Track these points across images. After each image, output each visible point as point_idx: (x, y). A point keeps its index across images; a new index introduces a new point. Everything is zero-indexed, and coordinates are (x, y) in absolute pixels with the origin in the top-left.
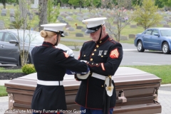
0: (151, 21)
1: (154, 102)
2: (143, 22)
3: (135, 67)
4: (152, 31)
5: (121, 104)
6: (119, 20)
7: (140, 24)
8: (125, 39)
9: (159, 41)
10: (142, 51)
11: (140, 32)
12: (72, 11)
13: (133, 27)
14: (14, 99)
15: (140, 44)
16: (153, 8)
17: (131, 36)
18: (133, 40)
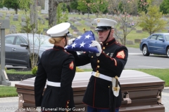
0: (156, 27)
1: (158, 103)
2: (148, 28)
3: (140, 70)
4: (157, 36)
5: (126, 105)
6: (125, 26)
7: (145, 29)
8: (131, 43)
9: (163, 46)
10: (147, 55)
11: (145, 37)
12: (80, 16)
13: (139, 32)
14: (24, 99)
15: (145, 48)
16: (157, 14)
17: (137, 41)
18: (138, 45)
